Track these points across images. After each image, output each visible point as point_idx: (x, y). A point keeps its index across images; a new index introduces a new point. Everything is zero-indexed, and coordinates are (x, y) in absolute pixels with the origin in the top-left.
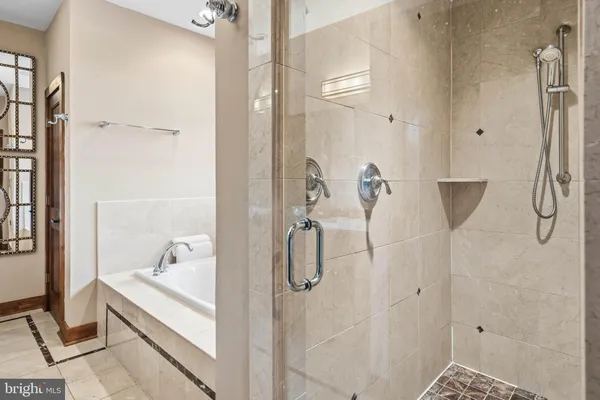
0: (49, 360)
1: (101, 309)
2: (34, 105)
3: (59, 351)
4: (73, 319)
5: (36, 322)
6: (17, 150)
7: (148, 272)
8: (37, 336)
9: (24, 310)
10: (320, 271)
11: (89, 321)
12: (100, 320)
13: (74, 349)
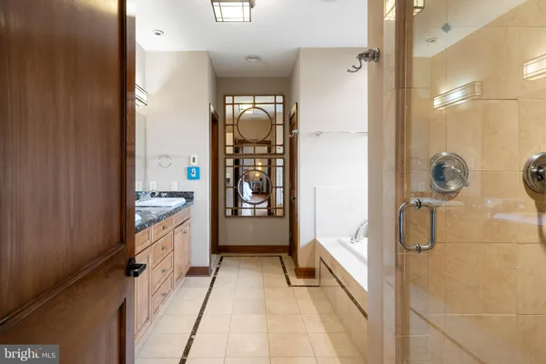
0: (289, 283)
1: (318, 260)
2: (284, 125)
3: (294, 280)
4: (303, 263)
5: (284, 260)
6: (275, 154)
7: (347, 240)
8: (284, 268)
9: (279, 252)
10: (433, 240)
11: (310, 266)
12: (317, 267)
13: (301, 281)
